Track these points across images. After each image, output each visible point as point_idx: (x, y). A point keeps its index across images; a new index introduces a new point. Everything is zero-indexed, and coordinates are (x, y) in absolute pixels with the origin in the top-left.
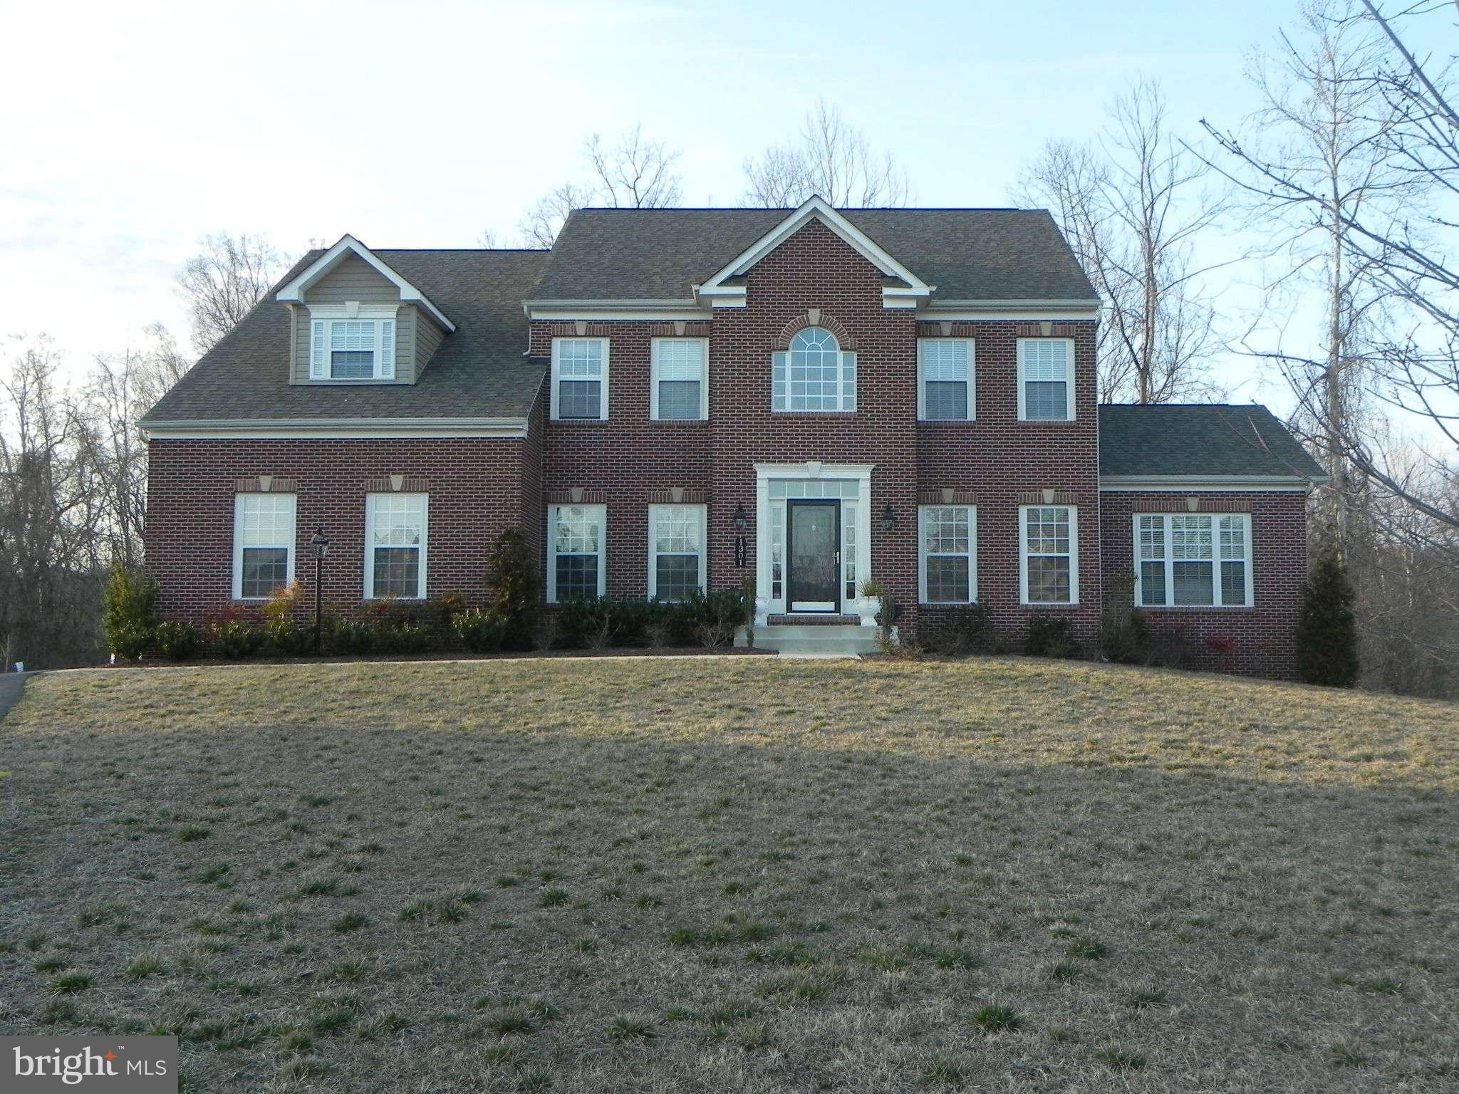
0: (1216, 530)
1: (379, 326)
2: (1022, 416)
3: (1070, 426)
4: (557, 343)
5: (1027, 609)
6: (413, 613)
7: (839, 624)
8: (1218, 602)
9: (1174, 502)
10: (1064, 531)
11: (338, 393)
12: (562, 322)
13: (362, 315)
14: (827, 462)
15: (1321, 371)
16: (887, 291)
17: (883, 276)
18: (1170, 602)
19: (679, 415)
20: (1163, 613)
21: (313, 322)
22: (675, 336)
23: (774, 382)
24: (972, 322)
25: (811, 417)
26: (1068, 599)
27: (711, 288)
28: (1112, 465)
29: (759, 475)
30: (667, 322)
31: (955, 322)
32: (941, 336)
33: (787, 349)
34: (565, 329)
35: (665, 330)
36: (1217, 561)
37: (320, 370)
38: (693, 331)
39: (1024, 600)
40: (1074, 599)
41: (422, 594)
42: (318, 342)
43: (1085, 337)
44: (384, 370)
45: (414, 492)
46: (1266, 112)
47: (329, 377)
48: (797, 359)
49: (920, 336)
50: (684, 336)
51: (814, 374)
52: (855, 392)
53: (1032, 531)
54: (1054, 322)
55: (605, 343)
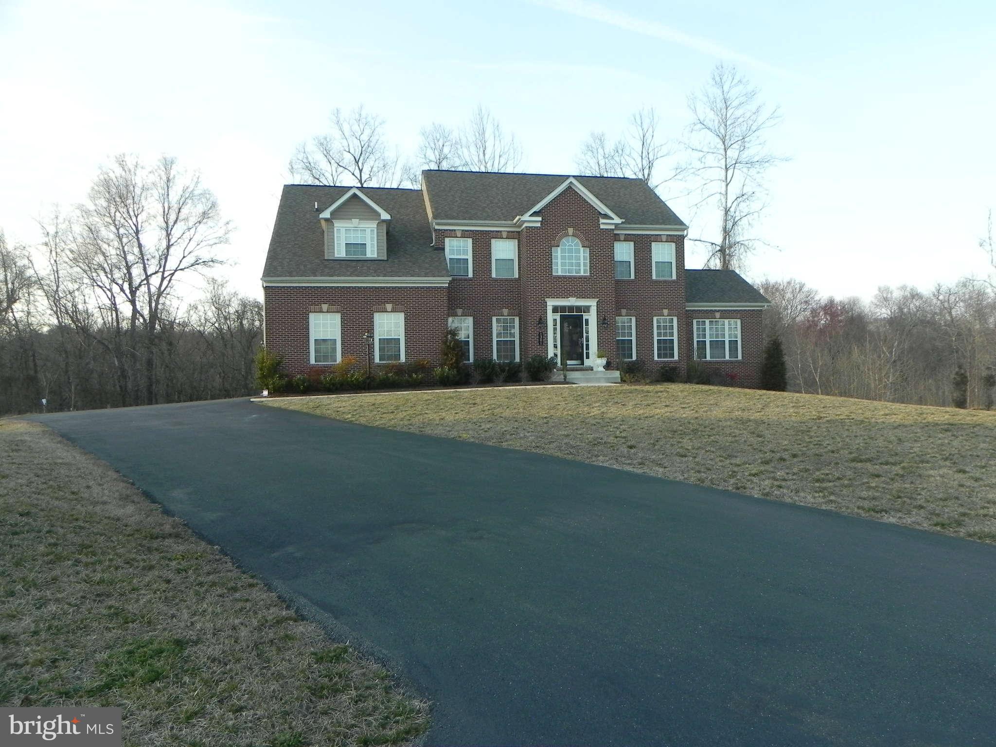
0: (727, 327)
1: (368, 231)
2: (654, 277)
3: (674, 281)
4: (447, 240)
5: (657, 362)
6: (400, 370)
7: (584, 370)
8: (727, 358)
9: (710, 314)
10: (672, 327)
11: (354, 264)
12: (450, 230)
13: (360, 226)
14: (577, 298)
15: (718, 248)
16: (602, 221)
17: (600, 213)
18: (708, 358)
19: (505, 276)
20: (706, 362)
21: (335, 229)
22: (502, 238)
23: (553, 261)
24: (633, 235)
25: (570, 277)
26: (673, 357)
27: (526, 217)
28: (690, 299)
29: (548, 304)
30: (498, 231)
31: (626, 234)
32: (620, 241)
33: (559, 246)
34: (452, 234)
35: (498, 235)
36: (727, 340)
37: (340, 252)
38: (510, 236)
39: (656, 358)
40: (676, 357)
41: (403, 359)
42: (339, 237)
43: (679, 242)
44: (372, 252)
45: (397, 312)
46: (695, 124)
47: (345, 256)
48: (563, 251)
49: (615, 241)
50: (506, 238)
51: (570, 258)
52: (589, 266)
53: (659, 327)
54: (667, 235)
55: (470, 241)
